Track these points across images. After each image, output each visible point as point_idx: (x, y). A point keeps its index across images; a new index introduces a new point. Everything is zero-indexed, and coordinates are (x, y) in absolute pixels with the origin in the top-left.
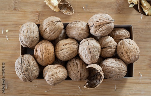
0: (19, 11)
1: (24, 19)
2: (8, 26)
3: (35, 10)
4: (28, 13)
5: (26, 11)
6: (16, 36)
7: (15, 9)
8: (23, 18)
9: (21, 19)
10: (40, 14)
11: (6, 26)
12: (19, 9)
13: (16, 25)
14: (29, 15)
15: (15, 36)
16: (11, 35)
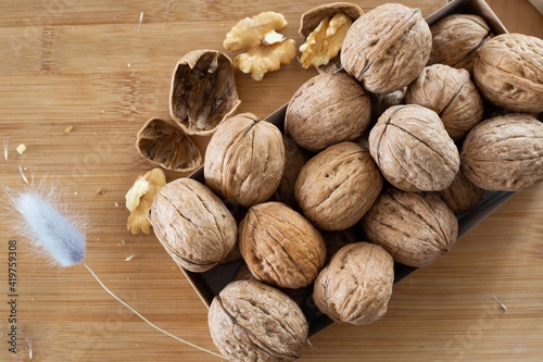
0: (60, 74)
1: (79, 102)
2: (23, 131)
3: (119, 70)
4: (95, 82)
5: (85, 72)
6: (54, 165)
7: (46, 68)
8: (77, 99)
9: (68, 102)
10: (138, 82)
11: (16, 132)
12: (62, 69)
13: (53, 124)
14: (98, 88)
15: (49, 165)
16: (37, 162)
